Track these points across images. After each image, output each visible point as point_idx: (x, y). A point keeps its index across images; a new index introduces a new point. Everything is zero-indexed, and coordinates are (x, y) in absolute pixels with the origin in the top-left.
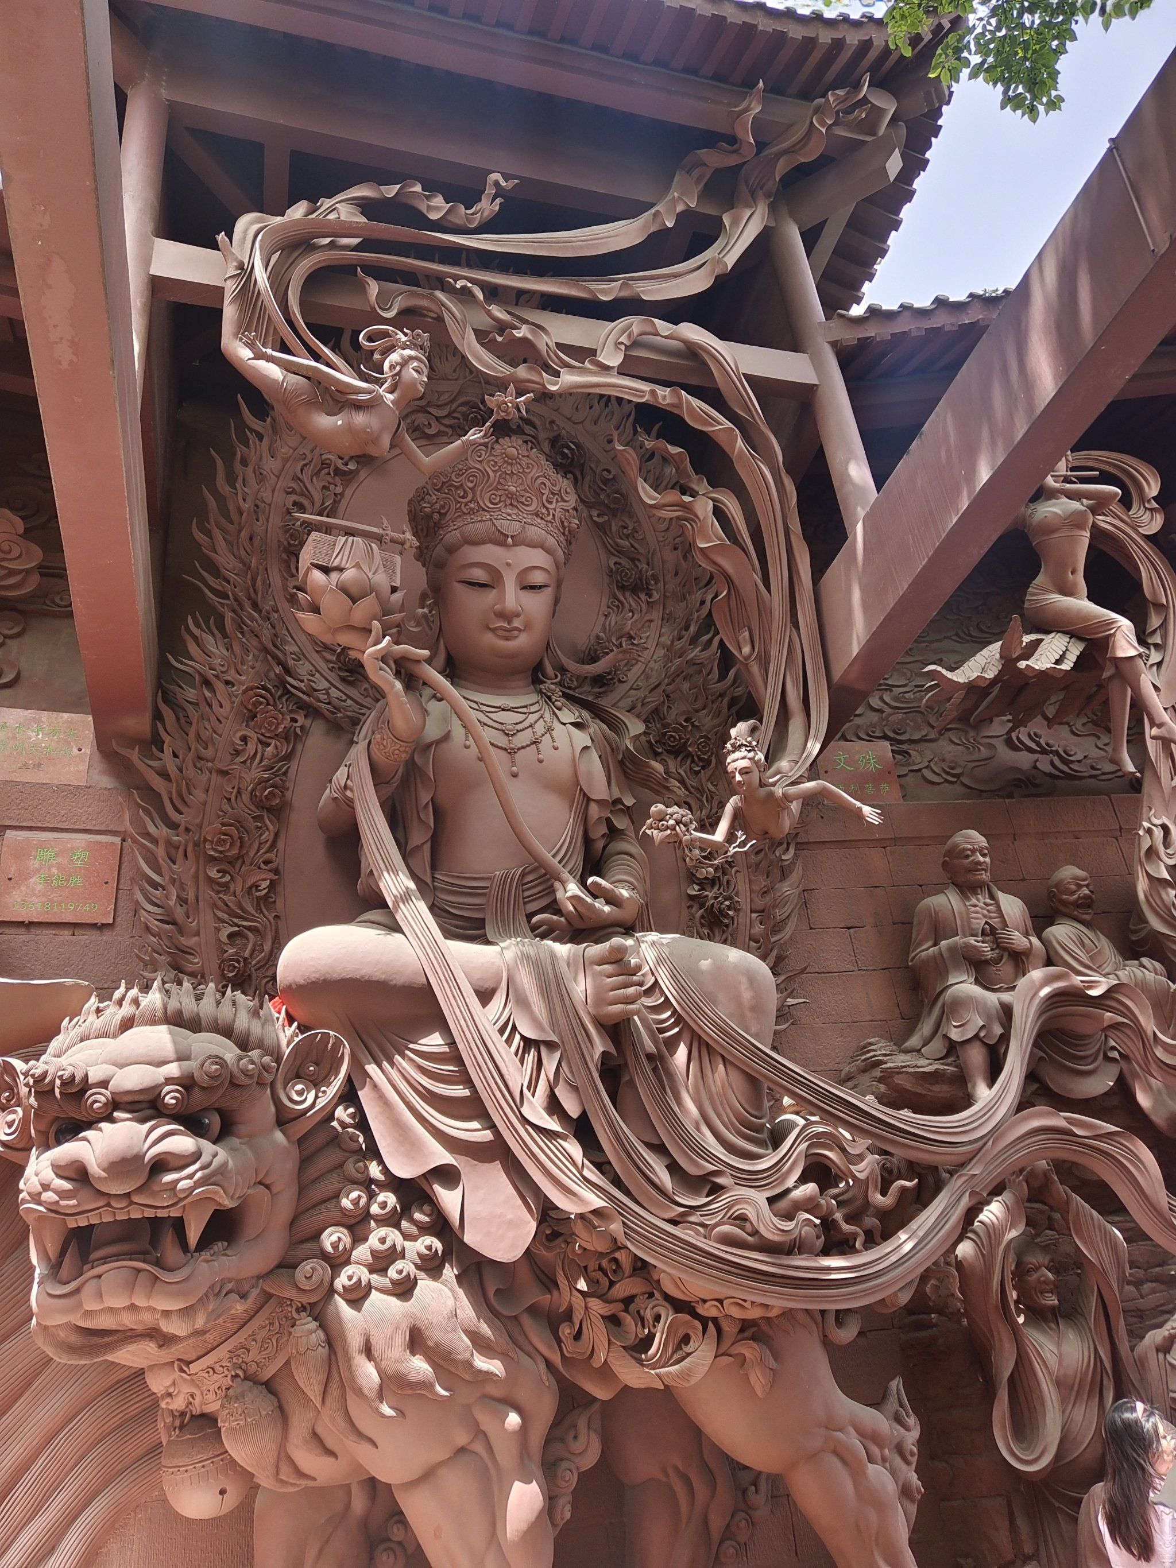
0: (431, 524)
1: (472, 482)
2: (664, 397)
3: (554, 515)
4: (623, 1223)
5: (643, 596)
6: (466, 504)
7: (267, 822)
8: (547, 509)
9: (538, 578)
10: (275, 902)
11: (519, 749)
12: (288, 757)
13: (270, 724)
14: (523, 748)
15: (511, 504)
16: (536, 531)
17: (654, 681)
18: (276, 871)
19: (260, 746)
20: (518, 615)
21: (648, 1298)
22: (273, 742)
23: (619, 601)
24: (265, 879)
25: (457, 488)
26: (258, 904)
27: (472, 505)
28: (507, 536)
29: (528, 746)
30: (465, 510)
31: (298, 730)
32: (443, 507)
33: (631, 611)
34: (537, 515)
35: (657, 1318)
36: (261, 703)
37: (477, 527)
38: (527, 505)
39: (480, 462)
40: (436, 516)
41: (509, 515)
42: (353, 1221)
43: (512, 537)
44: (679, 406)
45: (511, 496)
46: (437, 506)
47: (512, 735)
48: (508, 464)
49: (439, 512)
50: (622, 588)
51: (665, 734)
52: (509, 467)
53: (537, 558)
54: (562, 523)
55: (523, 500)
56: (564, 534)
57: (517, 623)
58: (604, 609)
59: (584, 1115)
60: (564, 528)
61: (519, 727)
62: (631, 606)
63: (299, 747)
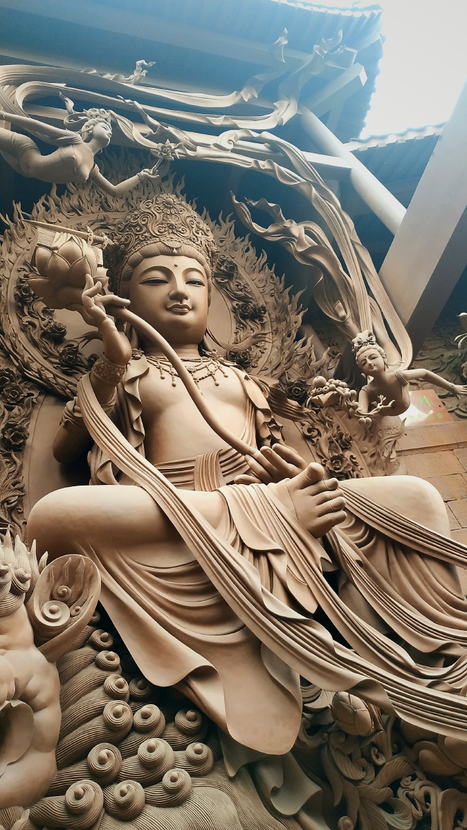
0: (119, 253)
1: (144, 221)
2: (264, 166)
3: (201, 242)
5: (257, 321)
6: (142, 235)
7: (14, 457)
8: (196, 237)
10: (23, 512)
11: (200, 379)
12: (28, 417)
13: (14, 394)
14: (203, 378)
15: (173, 233)
16: (192, 249)
18: (21, 489)
19: (6, 411)
20: (187, 298)
22: (17, 406)
23: (243, 324)
24: (14, 496)
25: (135, 227)
26: (10, 514)
27: (146, 234)
28: (173, 248)
29: (206, 377)
30: (141, 239)
31: (34, 400)
32: (126, 240)
33: (252, 329)
34: (191, 240)
36: (7, 381)
37: (153, 246)
38: (183, 233)
40: (123, 246)
41: (172, 238)
42: (119, 735)
44: (273, 171)
45: (171, 227)
46: (123, 240)
48: (168, 208)
49: (124, 244)
50: (244, 318)
52: (169, 210)
53: (193, 264)
54: (207, 248)
56: (209, 256)
58: (234, 330)
61: (198, 368)
62: (251, 327)
63: (35, 413)
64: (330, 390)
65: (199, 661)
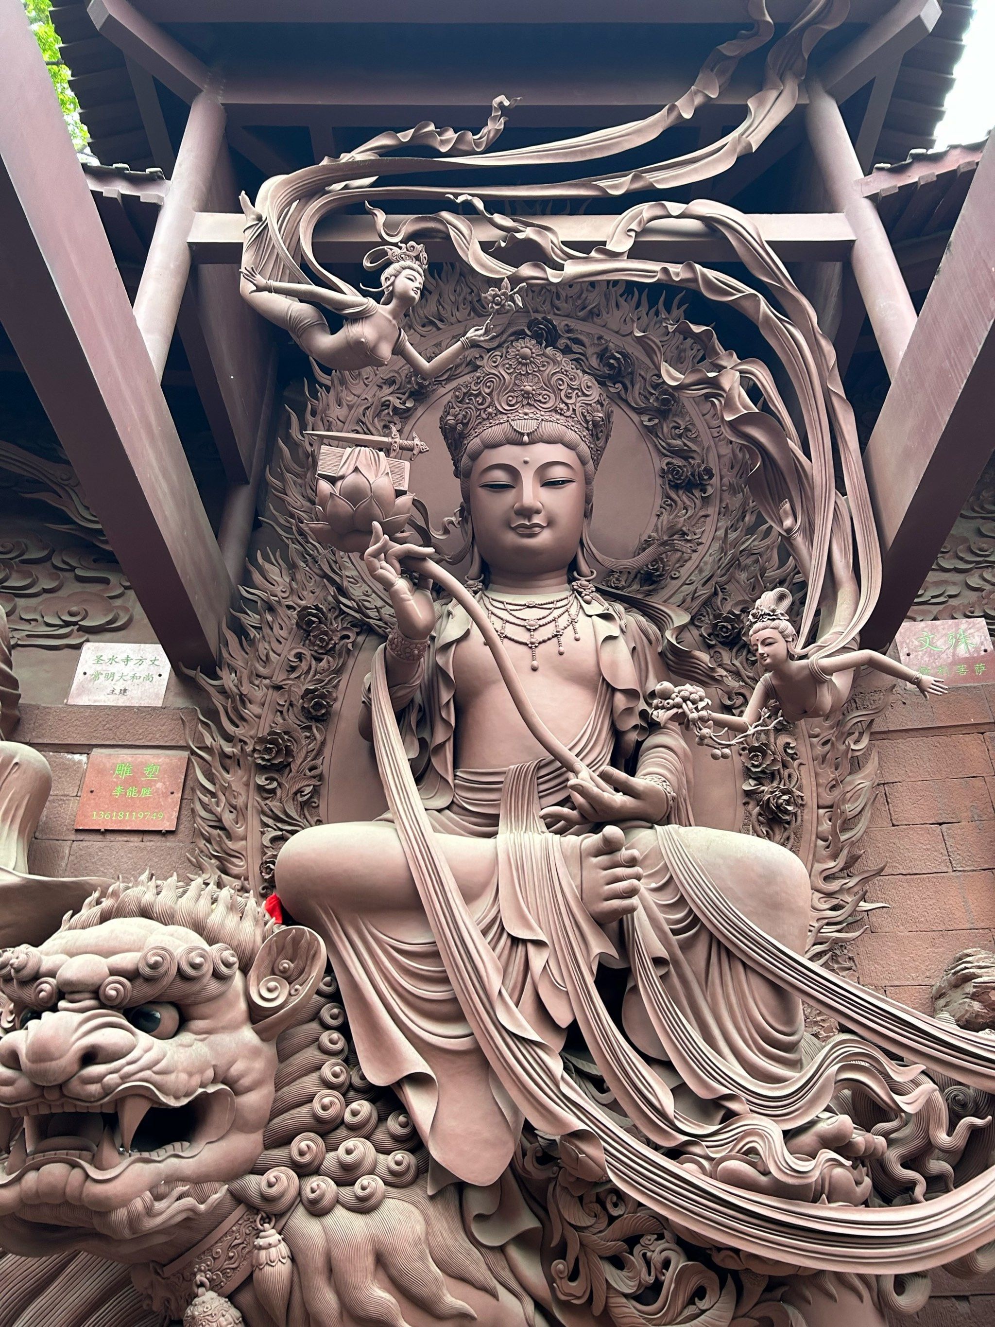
0: (457, 436)
1: (489, 387)
2: (677, 274)
3: (574, 410)
4: (605, 1149)
5: (697, 493)
6: (485, 410)
7: (315, 730)
8: (566, 404)
9: (558, 473)
10: (318, 806)
11: (540, 643)
12: (339, 671)
13: (322, 640)
14: (544, 641)
15: (528, 404)
16: (555, 426)
17: (706, 574)
18: (320, 777)
19: (314, 662)
20: (538, 512)
21: (657, 1240)
22: (326, 657)
23: (672, 499)
24: (309, 785)
25: (476, 396)
26: (302, 809)
27: (490, 410)
28: (523, 434)
29: (549, 639)
30: (484, 416)
31: (350, 646)
32: (465, 417)
33: (685, 508)
34: (556, 412)
35: (666, 1264)
36: (314, 622)
37: (494, 431)
38: (545, 403)
39: (496, 367)
40: (460, 427)
41: (526, 414)
42: (327, 1127)
43: (528, 434)
44: (695, 280)
45: (527, 395)
46: (460, 416)
47: (534, 630)
48: (523, 364)
49: (462, 423)
50: (676, 487)
51: (716, 625)
52: (524, 368)
53: (557, 453)
54: (585, 417)
55: (540, 398)
56: (587, 429)
57: (537, 519)
58: (657, 510)
59: (574, 1023)
60: (587, 422)
61: (541, 622)
62: (684, 503)
63: (351, 662)
64: (673, 707)
65: (418, 1064)
